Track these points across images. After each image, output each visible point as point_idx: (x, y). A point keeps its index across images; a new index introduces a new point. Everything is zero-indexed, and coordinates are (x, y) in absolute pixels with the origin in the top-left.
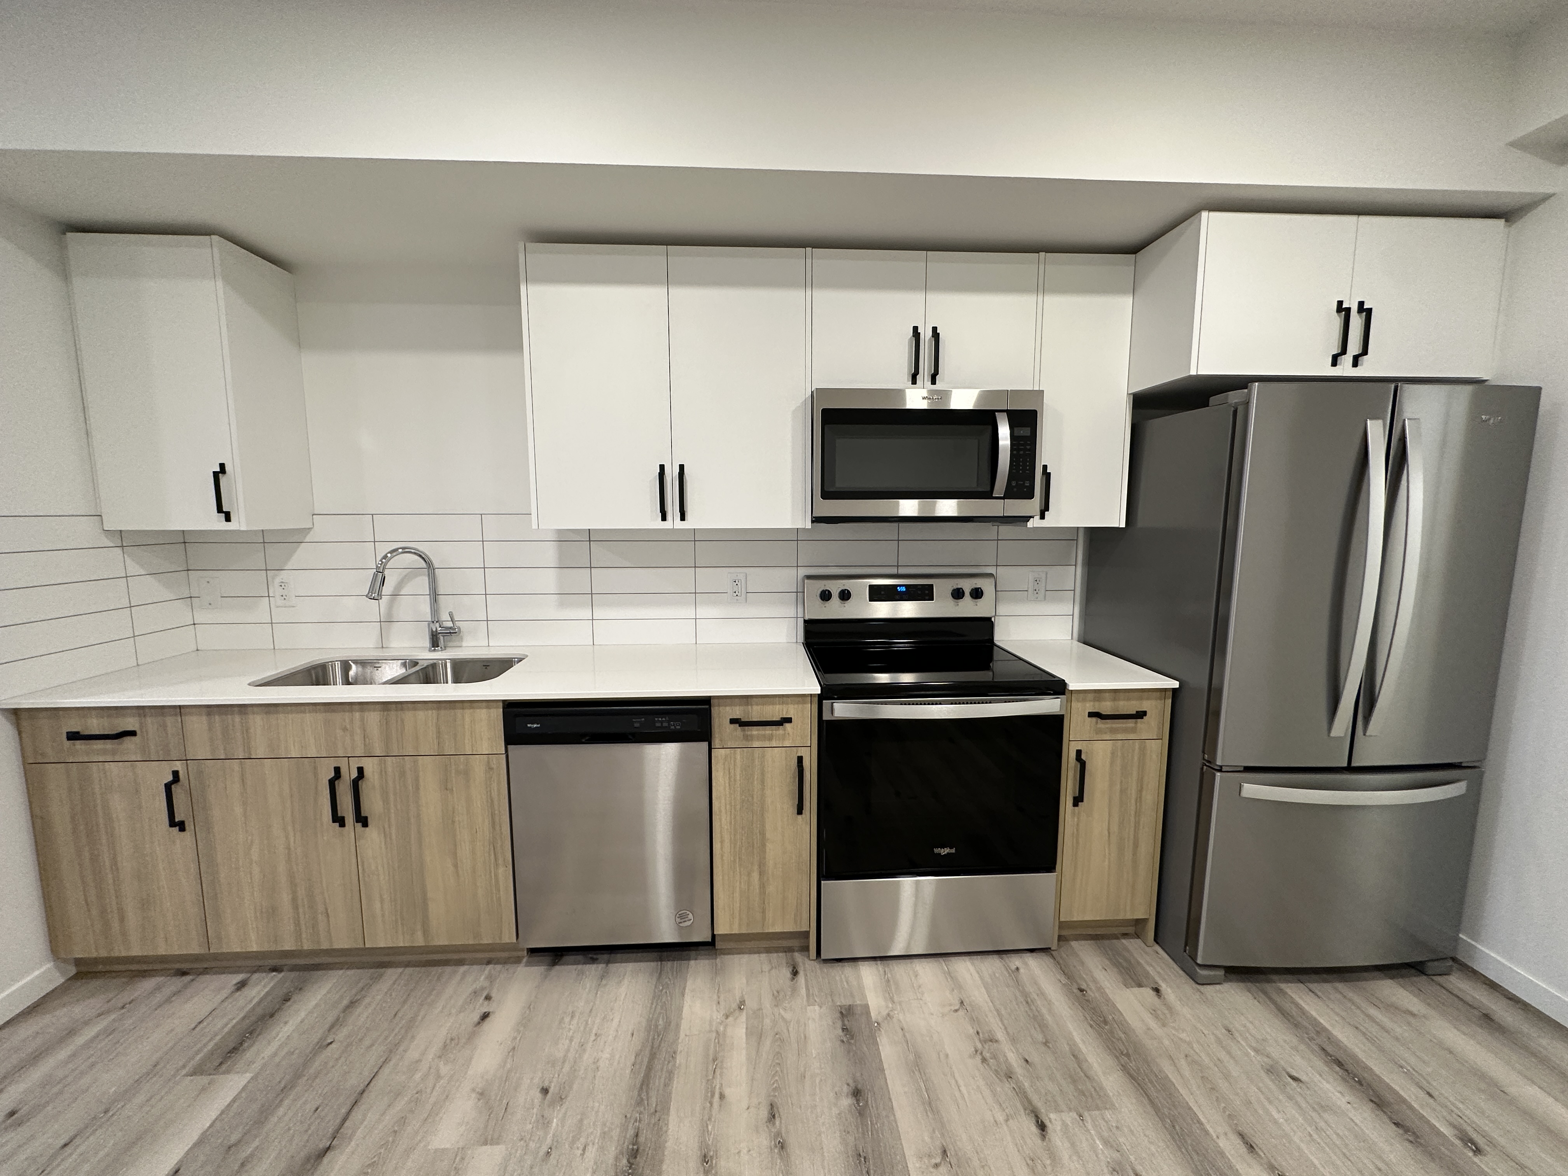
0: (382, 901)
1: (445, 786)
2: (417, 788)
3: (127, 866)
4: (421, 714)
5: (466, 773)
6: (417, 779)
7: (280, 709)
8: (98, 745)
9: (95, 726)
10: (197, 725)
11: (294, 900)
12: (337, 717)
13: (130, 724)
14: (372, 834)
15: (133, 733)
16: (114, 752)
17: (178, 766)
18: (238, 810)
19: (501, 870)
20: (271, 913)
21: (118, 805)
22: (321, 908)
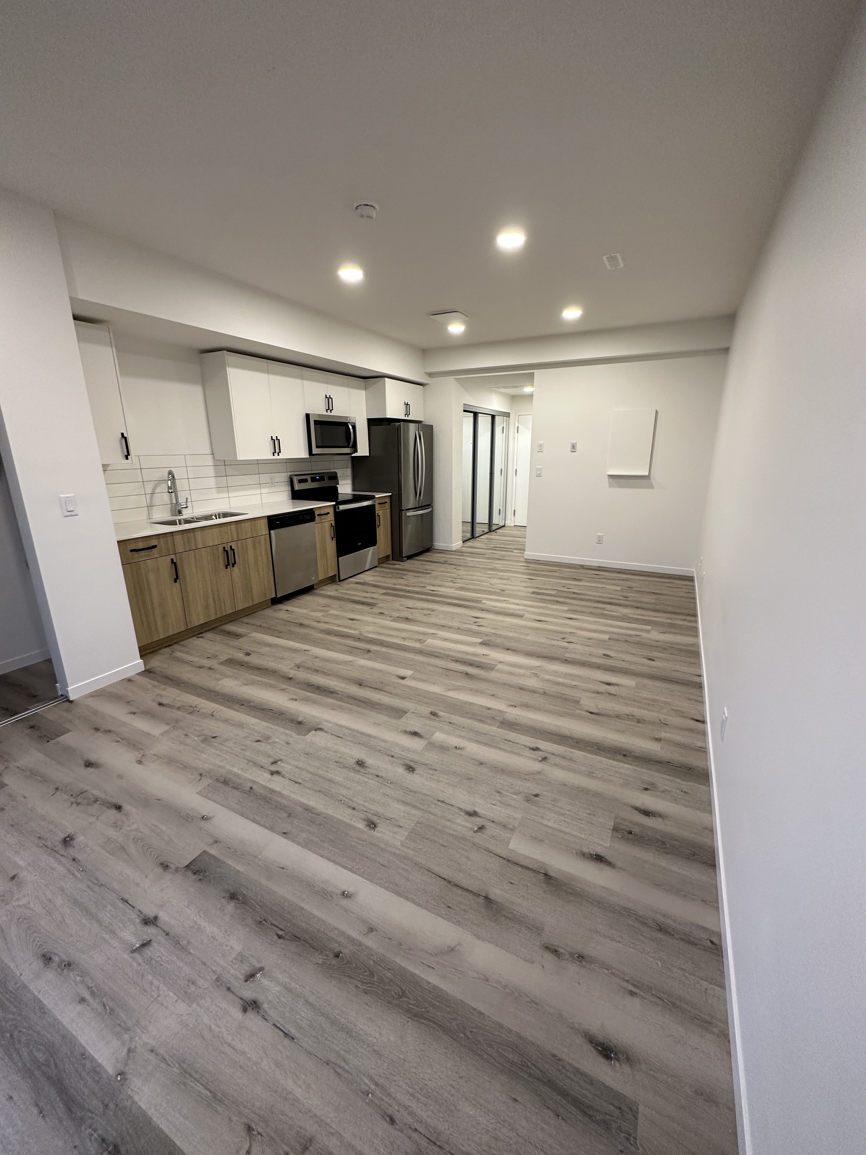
0: (240, 592)
1: (255, 548)
2: (247, 550)
3: (156, 601)
4: (247, 524)
5: (260, 542)
6: (247, 547)
7: (205, 528)
8: (143, 553)
9: (141, 545)
10: (178, 538)
11: (214, 600)
12: (224, 529)
13: (154, 542)
14: (236, 568)
15: (155, 547)
16: (149, 555)
17: (173, 557)
18: (194, 570)
19: (270, 573)
20: (207, 607)
21: (151, 577)
22: (222, 600)
